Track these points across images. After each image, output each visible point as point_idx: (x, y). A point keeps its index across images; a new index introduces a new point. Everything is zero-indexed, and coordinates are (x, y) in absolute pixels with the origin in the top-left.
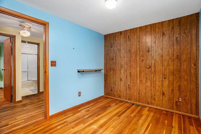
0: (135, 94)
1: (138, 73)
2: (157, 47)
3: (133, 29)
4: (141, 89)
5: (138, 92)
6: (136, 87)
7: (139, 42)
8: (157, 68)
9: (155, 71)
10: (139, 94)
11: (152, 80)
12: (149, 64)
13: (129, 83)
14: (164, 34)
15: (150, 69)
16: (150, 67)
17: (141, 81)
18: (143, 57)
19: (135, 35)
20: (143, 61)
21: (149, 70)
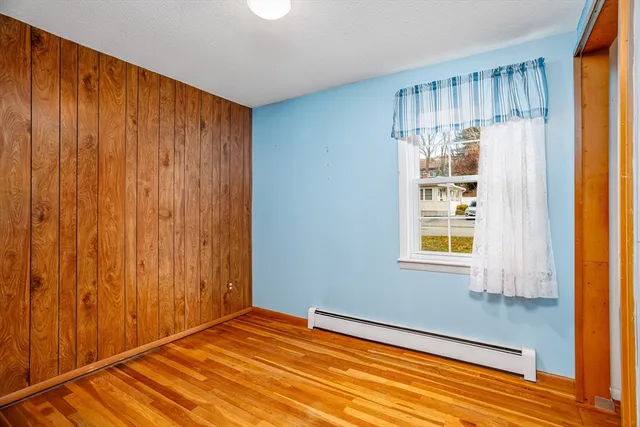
0: (119, 322)
1: (131, 238)
2: (189, 157)
3: (113, 61)
4: (141, 295)
5: (130, 308)
6: (122, 294)
7: (134, 122)
8: (187, 219)
9: (184, 227)
10: (134, 317)
11: (177, 255)
12: (167, 206)
13: (90, 287)
14: (203, 125)
15: (172, 219)
16: (170, 215)
17: (142, 264)
18: (148, 180)
19: (120, 88)
20: (147, 195)
21: (168, 224)
